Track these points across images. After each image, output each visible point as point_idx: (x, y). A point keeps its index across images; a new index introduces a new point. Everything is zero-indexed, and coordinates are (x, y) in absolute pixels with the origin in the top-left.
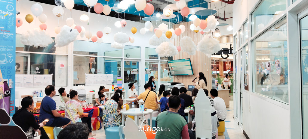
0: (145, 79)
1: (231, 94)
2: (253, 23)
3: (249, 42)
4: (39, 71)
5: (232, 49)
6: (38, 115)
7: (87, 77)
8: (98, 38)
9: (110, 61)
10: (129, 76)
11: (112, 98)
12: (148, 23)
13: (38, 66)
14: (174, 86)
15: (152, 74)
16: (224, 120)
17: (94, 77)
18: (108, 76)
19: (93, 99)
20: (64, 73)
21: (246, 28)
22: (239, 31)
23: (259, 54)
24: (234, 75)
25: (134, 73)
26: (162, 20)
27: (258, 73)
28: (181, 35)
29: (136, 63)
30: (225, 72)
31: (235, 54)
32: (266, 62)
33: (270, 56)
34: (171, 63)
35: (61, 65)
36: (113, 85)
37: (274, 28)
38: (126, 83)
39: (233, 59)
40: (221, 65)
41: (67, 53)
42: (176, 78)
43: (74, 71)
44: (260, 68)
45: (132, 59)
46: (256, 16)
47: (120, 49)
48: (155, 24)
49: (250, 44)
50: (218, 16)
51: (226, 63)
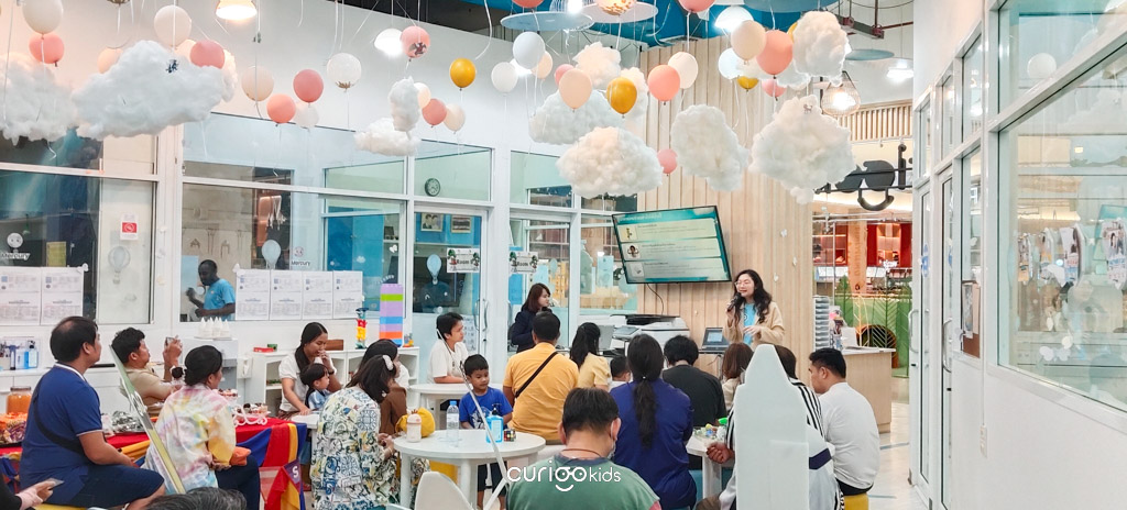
0: (511, 298)
1: (901, 372)
2: (1004, 51)
3: (987, 135)
4: (21, 250)
5: (908, 165)
6: (15, 454)
7: (242, 281)
8: (300, 105)
9: (351, 210)
10: (435, 282)
11: (353, 383)
12: (525, 40)
13: (17, 227)
14: (640, 330)
15: (544, 273)
16: (864, 491)
17: (274, 285)
18: (338, 281)
19: (269, 383)
20: (138, 264)
21: (974, 72)
22: (943, 85)
23: (1028, 193)
24: (914, 285)
25: (460, 269)
26: (595, 27)
27: (1025, 278)
28: (678, 101)
29: (467, 224)
30: (871, 272)
31: (923, 191)
32: (1061, 229)
33: (1081, 203)
34: (631, 227)
35: (124, 224)
36: (362, 323)
37: (1100, 74)
38: (421, 311)
39: (910, 214)
40: (857, 238)
41: (154, 170)
42: (651, 296)
43: (185, 252)
44: (1031, 259)
45: (451, 201)
46: (1021, 18)
47: (397, 155)
48: (562, 47)
49: (988, 144)
50: (845, 15)
51: (878, 231)
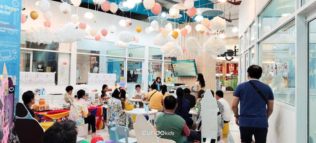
4: (41, 68)
7: (90, 76)
9: (113, 60)
16: (228, 122)
17: (96, 77)
18: (111, 76)
19: (96, 98)
20: (67, 72)
25: (137, 73)
26: (168, 20)
29: (139, 63)
35: (64, 63)
36: (116, 85)
38: (129, 83)
41: (70, 51)
42: (180, 79)
43: (77, 70)
47: (124, 48)
48: (161, 24)
